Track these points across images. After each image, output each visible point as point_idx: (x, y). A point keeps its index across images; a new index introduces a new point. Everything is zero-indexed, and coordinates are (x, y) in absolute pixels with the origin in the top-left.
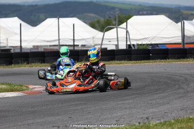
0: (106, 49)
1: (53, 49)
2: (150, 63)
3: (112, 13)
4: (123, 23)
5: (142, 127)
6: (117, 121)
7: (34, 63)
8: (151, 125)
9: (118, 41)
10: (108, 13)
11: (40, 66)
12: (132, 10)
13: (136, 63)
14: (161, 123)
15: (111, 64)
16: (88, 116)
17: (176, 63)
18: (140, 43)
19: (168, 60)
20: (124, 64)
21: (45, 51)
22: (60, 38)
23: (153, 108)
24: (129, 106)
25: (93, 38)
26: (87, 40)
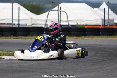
2: (89, 38)
11: (2, 39)
13: (78, 38)
17: (111, 38)
25: (31, 19)
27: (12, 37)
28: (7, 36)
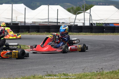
0: (77, 25)
1: (45, 24)
2: (104, 34)
3: (81, 3)
4: (88, 10)
5: (98, 74)
6: (83, 70)
7: (32, 32)
8: (104, 73)
9: (84, 20)
10: (78, 3)
11: (37, 35)
12: (93, 2)
13: (95, 35)
14: (110, 72)
15: (80, 34)
16: (65, 66)
18: (98, 22)
19: (115, 33)
20: (88, 35)
21: (40, 25)
22: (49, 17)
23: (105, 62)
24: (91, 61)
25: (69, 18)
26: (66, 19)
27: (46, 33)
28: (42, 32)
